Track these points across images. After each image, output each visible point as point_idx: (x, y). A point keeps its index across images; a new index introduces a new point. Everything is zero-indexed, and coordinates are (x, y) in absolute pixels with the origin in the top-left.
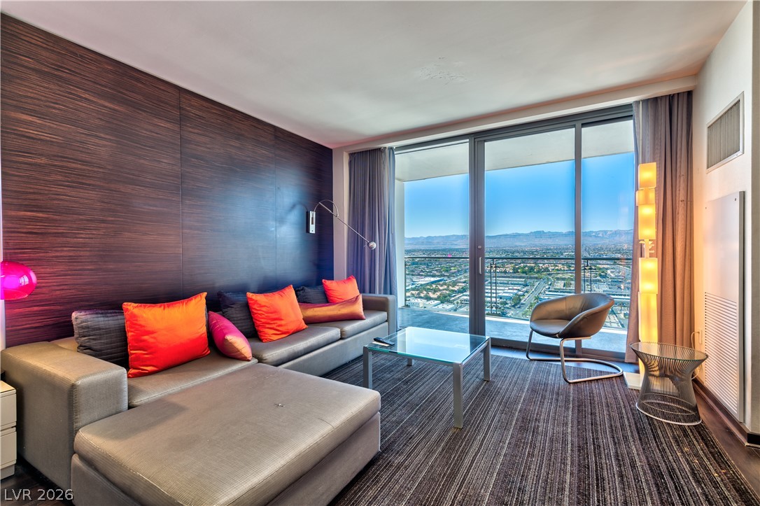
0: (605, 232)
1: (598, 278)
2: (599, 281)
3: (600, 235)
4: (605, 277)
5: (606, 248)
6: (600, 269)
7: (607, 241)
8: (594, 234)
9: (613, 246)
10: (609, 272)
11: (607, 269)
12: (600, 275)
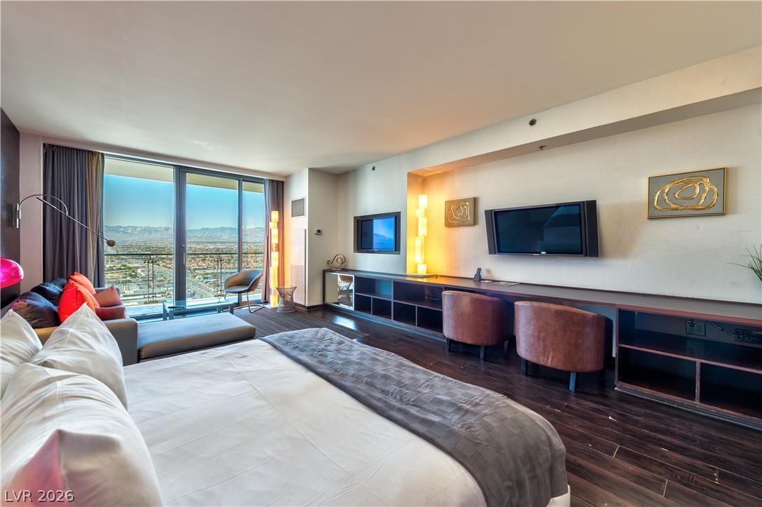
0: (135, 228)
1: (129, 278)
2: (129, 282)
3: (129, 231)
4: (135, 276)
5: (136, 246)
6: (130, 268)
7: (137, 238)
8: (122, 229)
9: (143, 244)
10: (139, 271)
11: (137, 268)
12: (131, 275)
